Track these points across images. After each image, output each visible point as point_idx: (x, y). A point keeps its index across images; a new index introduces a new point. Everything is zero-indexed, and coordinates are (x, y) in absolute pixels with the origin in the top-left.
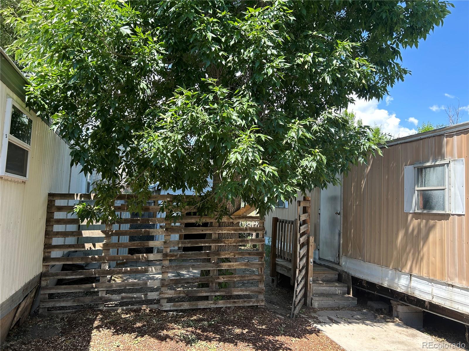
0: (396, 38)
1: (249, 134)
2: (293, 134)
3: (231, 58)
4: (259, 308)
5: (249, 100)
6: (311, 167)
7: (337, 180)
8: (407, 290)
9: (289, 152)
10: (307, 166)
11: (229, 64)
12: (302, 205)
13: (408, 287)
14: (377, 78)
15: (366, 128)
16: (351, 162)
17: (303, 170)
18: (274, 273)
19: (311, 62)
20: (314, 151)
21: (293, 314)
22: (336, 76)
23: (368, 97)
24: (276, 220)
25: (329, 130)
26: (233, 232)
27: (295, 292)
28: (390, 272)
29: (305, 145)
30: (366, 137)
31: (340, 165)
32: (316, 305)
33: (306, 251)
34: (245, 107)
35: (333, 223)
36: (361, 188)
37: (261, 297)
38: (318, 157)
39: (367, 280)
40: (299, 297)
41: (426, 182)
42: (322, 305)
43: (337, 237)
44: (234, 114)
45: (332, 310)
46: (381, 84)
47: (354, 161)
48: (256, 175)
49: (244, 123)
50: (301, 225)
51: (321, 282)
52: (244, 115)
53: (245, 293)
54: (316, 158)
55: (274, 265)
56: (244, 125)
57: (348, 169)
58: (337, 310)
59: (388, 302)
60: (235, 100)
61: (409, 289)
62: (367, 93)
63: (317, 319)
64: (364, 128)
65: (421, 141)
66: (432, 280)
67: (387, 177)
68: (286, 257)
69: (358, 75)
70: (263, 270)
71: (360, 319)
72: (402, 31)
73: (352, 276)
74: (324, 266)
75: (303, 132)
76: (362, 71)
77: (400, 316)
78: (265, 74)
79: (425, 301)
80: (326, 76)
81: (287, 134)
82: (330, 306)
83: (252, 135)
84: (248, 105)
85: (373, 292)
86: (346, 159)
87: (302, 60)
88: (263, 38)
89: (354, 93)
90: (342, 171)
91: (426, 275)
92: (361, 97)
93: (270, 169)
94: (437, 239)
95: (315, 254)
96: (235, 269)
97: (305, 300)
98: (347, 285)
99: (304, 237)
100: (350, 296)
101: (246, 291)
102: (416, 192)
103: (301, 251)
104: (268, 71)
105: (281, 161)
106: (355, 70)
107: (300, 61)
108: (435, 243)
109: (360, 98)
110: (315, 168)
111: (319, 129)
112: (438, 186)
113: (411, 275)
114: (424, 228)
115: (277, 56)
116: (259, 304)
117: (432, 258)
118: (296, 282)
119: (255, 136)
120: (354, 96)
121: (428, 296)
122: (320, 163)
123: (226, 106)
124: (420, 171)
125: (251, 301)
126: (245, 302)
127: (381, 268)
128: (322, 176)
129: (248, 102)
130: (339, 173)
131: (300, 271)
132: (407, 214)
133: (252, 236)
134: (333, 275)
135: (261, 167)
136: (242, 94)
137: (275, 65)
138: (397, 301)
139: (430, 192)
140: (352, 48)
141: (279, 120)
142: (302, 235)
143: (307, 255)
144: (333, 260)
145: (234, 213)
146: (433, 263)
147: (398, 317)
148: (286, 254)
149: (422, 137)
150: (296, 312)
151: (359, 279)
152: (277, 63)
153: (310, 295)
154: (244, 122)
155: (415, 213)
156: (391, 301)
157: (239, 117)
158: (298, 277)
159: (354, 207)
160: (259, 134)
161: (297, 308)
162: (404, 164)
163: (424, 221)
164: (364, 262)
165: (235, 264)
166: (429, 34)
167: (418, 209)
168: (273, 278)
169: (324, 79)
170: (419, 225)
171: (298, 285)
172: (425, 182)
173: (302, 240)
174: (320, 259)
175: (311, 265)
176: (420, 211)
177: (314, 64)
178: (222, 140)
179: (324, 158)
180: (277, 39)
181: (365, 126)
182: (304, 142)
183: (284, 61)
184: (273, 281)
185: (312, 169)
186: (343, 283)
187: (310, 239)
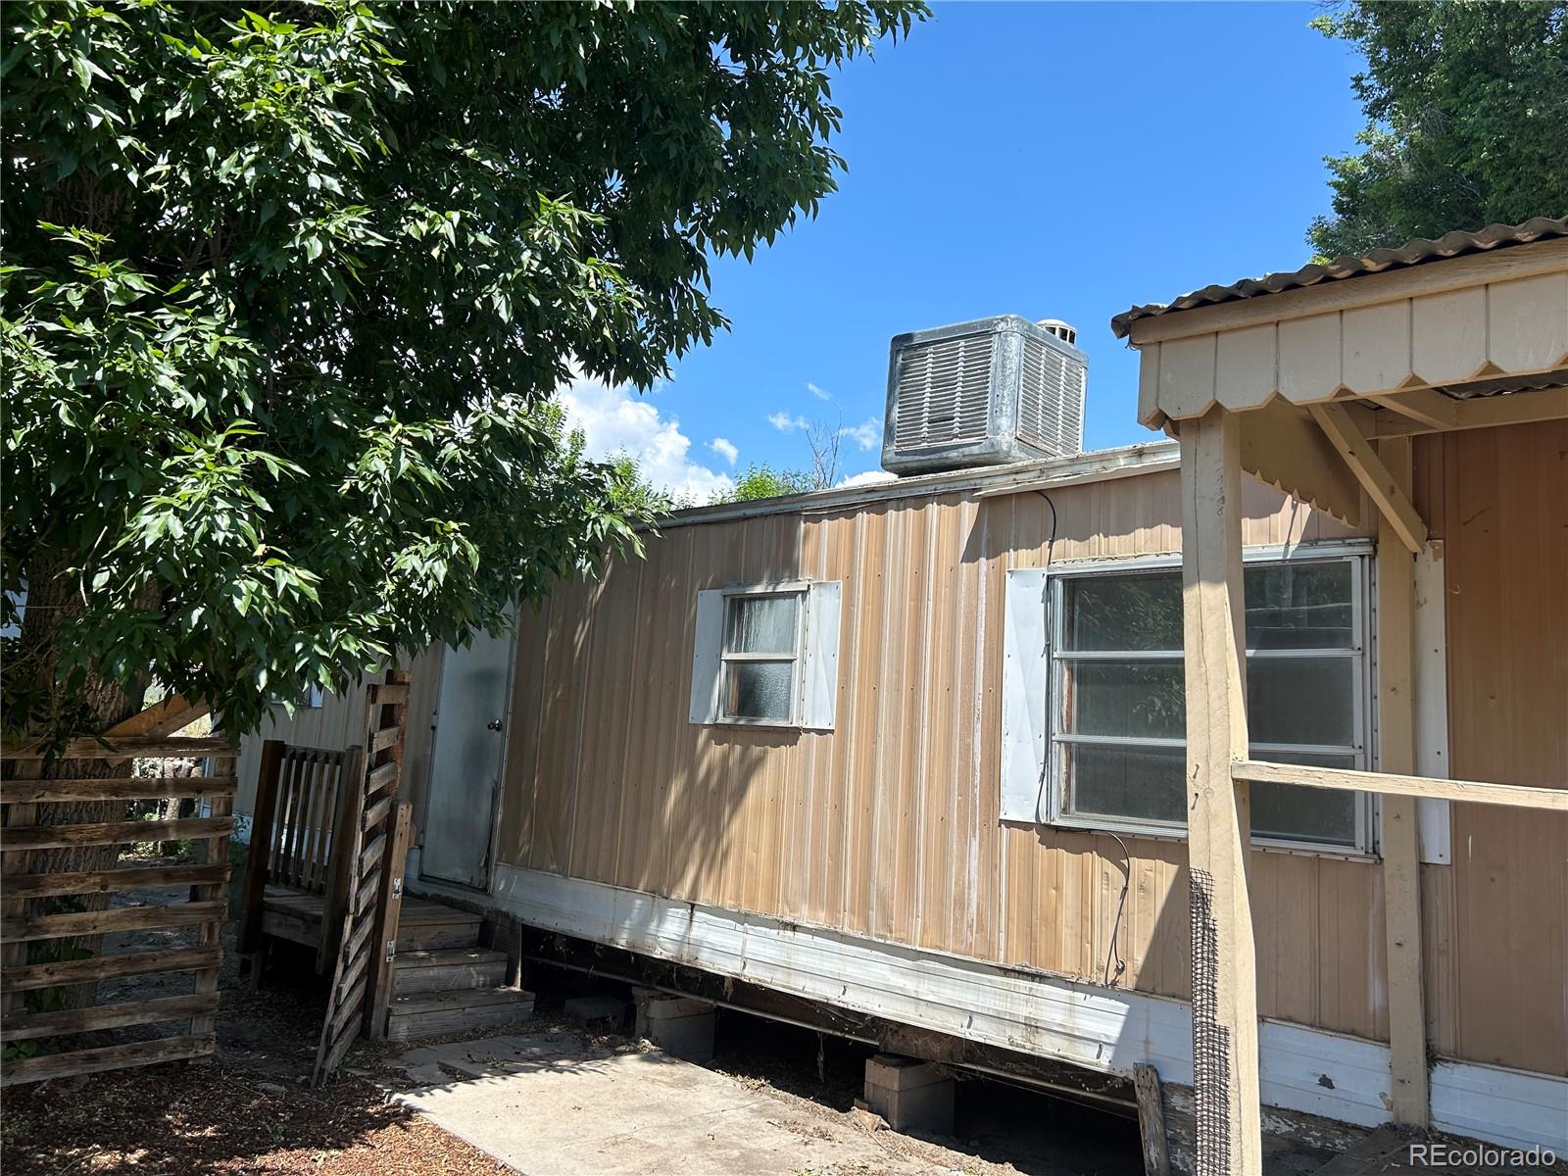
0: (697, 217)
1: (219, 449)
2: (379, 465)
3: (162, 165)
4: (193, 1068)
5: (225, 325)
6: (428, 577)
7: (505, 620)
8: (680, 950)
9: (360, 524)
10: (414, 572)
11: (154, 187)
12: (383, 698)
13: (683, 941)
14: (642, 324)
15: (604, 472)
16: (555, 569)
17: (399, 586)
18: (253, 937)
19: (453, 241)
20: (441, 526)
21: (322, 1071)
22: (528, 302)
23: (612, 373)
24: (275, 751)
25: (495, 466)
26: (103, 798)
27: (333, 995)
28: (638, 902)
29: (413, 504)
30: (603, 500)
31: (520, 577)
32: (401, 1030)
33: (381, 853)
34: (210, 349)
35: (476, 757)
36: (574, 648)
37: (205, 1026)
38: (455, 548)
39: (571, 934)
40: (346, 1013)
41: (751, 640)
42: (423, 1029)
43: (485, 805)
44: (166, 371)
45: (455, 1041)
46: (651, 343)
47: (562, 566)
48: (240, 595)
49: (199, 404)
50: (370, 769)
51: (422, 954)
52: (200, 375)
53: (138, 1020)
54: (446, 549)
55: (255, 911)
56: (201, 414)
57: (543, 590)
58: (470, 1038)
59: (623, 994)
60: (169, 319)
61: (686, 949)
62: (610, 364)
63: (403, 1078)
64: (598, 471)
65: (746, 523)
66: (746, 915)
67: (649, 619)
68: (306, 877)
69: (593, 311)
70: (217, 931)
71: (541, 1058)
72: (716, 205)
73: (524, 926)
74: (438, 900)
75: (412, 460)
76: (603, 301)
77: (655, 1033)
78: (293, 251)
79: (723, 978)
80: (496, 293)
81: (354, 460)
82: (446, 1030)
83: (233, 455)
84: (223, 344)
85: (584, 970)
86: (539, 558)
87: (424, 227)
88: (295, 131)
89: (574, 356)
90: (523, 593)
91: (733, 902)
92: (594, 373)
93: (293, 577)
94: (767, 800)
95: (408, 860)
96: (101, 936)
97: (363, 1020)
98: (505, 956)
99: (378, 807)
100: (513, 988)
101: (144, 1012)
102: (724, 663)
103: (368, 855)
104: (306, 243)
105: (329, 551)
106: (584, 293)
107: (416, 229)
108: (759, 809)
109: (589, 375)
110: (441, 581)
111: (463, 457)
112: (777, 650)
113: (693, 906)
114: (736, 770)
115: (344, 202)
116: (191, 1055)
117: (749, 854)
118: (340, 959)
119: (244, 456)
120: (572, 363)
121: (735, 962)
122: (458, 565)
123: (134, 339)
124: (738, 607)
125: (163, 1047)
126: (135, 1052)
127: (612, 892)
128: (460, 606)
129: (222, 334)
130: (517, 601)
131: (356, 924)
132: (697, 728)
133: (163, 810)
134: (466, 928)
135: (259, 569)
136: (198, 301)
137: (332, 229)
138: (647, 988)
139: (757, 666)
140: (579, 226)
141: (330, 411)
142: (372, 801)
143: (384, 867)
144: (466, 880)
145: (111, 725)
146: (751, 868)
147: (647, 1036)
148: (307, 870)
149: (749, 512)
150: (333, 1061)
151: (546, 933)
152: (342, 226)
153: (382, 1000)
154: (202, 401)
155: (716, 726)
156: (635, 991)
157: (181, 381)
158: (349, 942)
159: (549, 706)
160: (256, 453)
161: (336, 1050)
162: (698, 586)
163: (738, 748)
164: (566, 876)
165: (103, 915)
166: (781, 230)
167: (724, 716)
168: (246, 957)
169: (488, 302)
170: (725, 758)
171: (346, 969)
172: (746, 640)
173: (373, 816)
174: (422, 877)
175: (395, 898)
176: (728, 721)
177: (461, 250)
178: (106, 455)
179: (472, 550)
180: (345, 143)
181: (602, 466)
182: (410, 491)
183: (366, 221)
184: (245, 968)
185: (430, 583)
186: (495, 950)
187: (400, 812)
